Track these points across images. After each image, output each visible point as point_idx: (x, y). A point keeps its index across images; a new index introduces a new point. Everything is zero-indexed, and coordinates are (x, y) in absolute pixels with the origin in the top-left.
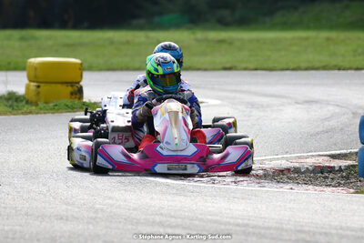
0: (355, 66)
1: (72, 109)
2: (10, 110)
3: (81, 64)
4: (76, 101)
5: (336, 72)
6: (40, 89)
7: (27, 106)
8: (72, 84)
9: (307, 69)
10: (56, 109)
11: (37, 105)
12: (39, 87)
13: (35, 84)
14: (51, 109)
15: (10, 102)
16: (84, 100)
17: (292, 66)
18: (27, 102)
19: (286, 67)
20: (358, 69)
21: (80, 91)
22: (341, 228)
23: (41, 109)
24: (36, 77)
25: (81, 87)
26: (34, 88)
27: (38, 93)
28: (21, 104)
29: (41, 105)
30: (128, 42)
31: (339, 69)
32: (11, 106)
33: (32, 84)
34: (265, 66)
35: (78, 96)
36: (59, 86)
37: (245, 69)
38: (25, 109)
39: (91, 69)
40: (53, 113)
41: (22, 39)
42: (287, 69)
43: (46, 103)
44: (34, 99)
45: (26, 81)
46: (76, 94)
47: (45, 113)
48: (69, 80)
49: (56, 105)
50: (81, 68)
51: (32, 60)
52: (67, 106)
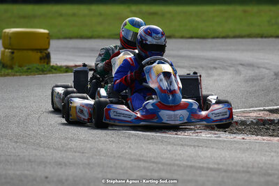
1: (43, 72)
3: (48, 34)
4: (46, 66)
5: (260, 39)
6: (17, 54)
7: (3, 69)
8: (41, 50)
9: (235, 37)
10: (30, 72)
11: (12, 68)
12: (13, 53)
13: (10, 51)
14: (25, 72)
16: (52, 64)
18: (4, 66)
21: (48, 57)
23: (16, 72)
24: (10, 44)
25: (49, 53)
26: (9, 54)
27: (13, 58)
29: (16, 68)
31: (262, 36)
33: (7, 50)
35: (46, 61)
36: (31, 53)
37: (182, 37)
38: (3, 72)
39: (53, 39)
40: (27, 75)
42: (218, 37)
43: (20, 66)
44: (9, 63)
45: (3, 49)
46: (44, 59)
47: (20, 75)
48: (39, 48)
49: (29, 69)
50: (49, 37)
51: (7, 30)
52: (38, 69)
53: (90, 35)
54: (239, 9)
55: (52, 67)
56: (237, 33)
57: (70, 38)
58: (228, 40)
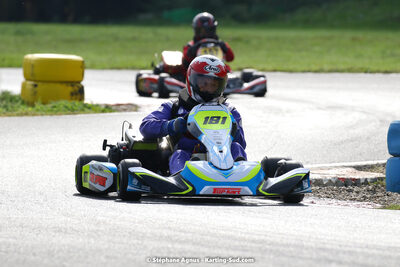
0: (383, 69)
1: (72, 111)
2: (4, 110)
3: (83, 62)
4: (77, 103)
5: (362, 75)
6: (37, 89)
7: (22, 107)
8: (72, 83)
10: (55, 111)
11: (33, 105)
12: (36, 86)
13: (32, 83)
14: (49, 111)
15: (4, 102)
16: (86, 102)
17: (314, 68)
18: (23, 103)
19: (307, 69)
20: (386, 72)
21: (81, 91)
22: (367, 247)
23: (38, 110)
24: (33, 75)
25: (82, 87)
26: (31, 87)
27: (35, 93)
28: (16, 105)
29: (38, 106)
30: (134, 39)
31: (366, 72)
32: (5, 107)
33: (29, 83)
34: (285, 67)
35: (79, 97)
36: (58, 84)
38: (21, 110)
39: (93, 67)
40: (51, 115)
41: (18, 33)
42: (309, 71)
43: (44, 103)
45: (21, 79)
46: (76, 94)
47: (42, 115)
48: (70, 79)
49: (55, 107)
50: (82, 66)
51: (29, 56)
52: (66, 107)
55: (85, 106)
56: (334, 67)
58: (322, 75)
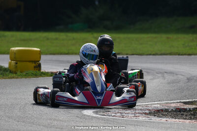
0: (188, 53)
1: (36, 76)
2: (2, 76)
3: (40, 51)
4: (38, 72)
5: (177, 56)
6: (17, 65)
7: (10, 74)
8: (35, 62)
9: (161, 54)
10: (27, 76)
11: (16, 73)
12: (17, 63)
13: (15, 62)
14: (24, 76)
15: (2, 72)
16: (42, 71)
17: (154, 53)
18: (11, 72)
20: (190, 55)
21: (40, 66)
23: (19, 76)
24: (15, 58)
25: (40, 64)
26: (14, 64)
27: (16, 67)
28: (8, 72)
29: (19, 73)
31: (179, 55)
32: (1, 74)
33: (13, 62)
35: (38, 68)
36: (28, 63)
38: (10, 76)
40: (26, 78)
42: (150, 55)
43: (21, 72)
44: (14, 70)
45: (10, 61)
47: (21, 78)
48: (33, 60)
49: (27, 74)
50: (40, 53)
51: (13, 49)
52: (33, 74)
53: (67, 52)
54: (164, 36)
55: (42, 73)
56: (163, 52)
57: (54, 54)
58: (157, 56)
